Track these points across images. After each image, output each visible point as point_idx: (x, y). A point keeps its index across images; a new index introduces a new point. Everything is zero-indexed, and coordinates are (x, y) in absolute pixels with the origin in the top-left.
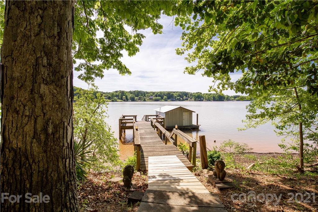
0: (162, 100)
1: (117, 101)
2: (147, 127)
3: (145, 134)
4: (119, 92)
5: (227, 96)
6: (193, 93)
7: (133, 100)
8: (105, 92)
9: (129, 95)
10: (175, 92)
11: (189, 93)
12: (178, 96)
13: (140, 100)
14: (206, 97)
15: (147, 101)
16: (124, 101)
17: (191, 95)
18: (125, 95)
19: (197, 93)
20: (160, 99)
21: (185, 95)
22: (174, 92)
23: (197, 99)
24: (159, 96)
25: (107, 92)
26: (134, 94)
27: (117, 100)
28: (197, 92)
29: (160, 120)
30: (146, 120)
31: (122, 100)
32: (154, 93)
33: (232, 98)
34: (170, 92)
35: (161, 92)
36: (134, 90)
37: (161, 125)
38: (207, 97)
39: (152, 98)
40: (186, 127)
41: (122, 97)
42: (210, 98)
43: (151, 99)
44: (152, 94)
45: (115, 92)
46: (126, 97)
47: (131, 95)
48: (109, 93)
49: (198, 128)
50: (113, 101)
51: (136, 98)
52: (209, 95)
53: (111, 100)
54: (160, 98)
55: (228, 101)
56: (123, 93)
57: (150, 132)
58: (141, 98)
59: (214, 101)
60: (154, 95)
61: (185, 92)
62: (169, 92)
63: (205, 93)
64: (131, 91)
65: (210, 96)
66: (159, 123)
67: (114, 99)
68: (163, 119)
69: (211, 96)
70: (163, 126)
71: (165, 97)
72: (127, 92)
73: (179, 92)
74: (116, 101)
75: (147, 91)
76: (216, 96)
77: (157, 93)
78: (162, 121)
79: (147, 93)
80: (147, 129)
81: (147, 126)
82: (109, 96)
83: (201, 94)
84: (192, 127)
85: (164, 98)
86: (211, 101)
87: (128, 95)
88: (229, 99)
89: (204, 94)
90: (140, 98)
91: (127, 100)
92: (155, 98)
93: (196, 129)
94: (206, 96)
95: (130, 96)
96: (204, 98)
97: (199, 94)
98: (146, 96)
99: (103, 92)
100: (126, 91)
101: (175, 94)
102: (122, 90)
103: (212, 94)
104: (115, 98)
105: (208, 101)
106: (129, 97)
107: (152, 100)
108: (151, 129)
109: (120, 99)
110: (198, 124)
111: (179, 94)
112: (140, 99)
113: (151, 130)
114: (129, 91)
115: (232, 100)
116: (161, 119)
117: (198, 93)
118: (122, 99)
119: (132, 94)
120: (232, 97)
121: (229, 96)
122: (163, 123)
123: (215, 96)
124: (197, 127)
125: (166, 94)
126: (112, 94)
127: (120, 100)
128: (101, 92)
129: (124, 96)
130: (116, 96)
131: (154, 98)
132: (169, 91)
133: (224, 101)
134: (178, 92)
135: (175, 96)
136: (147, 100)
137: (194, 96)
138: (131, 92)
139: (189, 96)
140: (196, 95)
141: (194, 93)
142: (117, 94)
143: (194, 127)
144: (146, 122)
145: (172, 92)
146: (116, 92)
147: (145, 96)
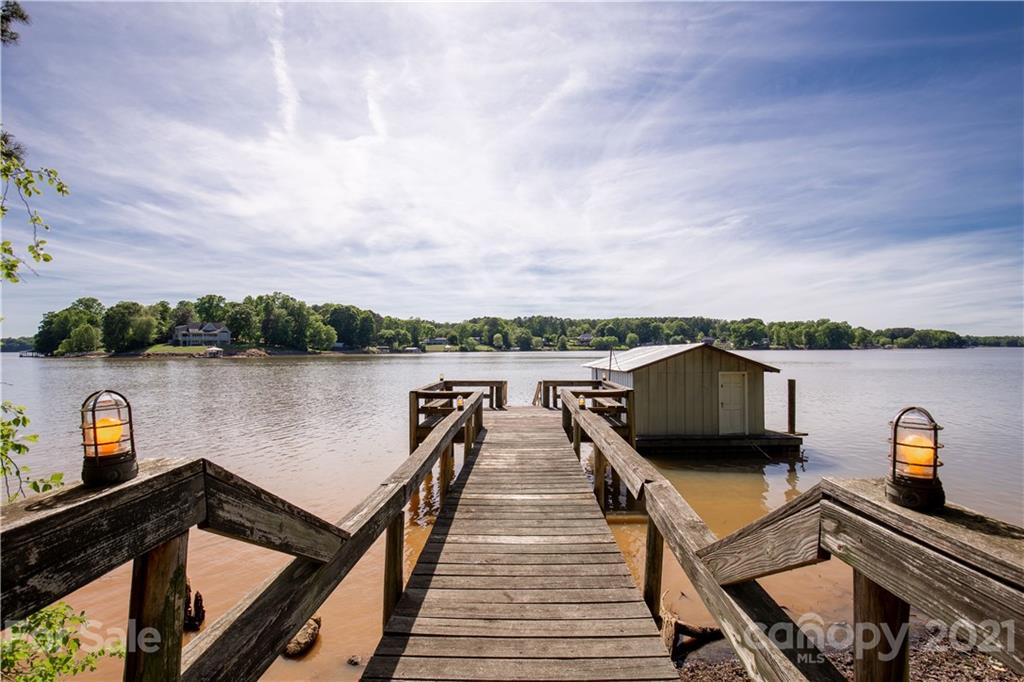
0: (623, 347)
1: (478, 351)
2: (538, 436)
3: (516, 477)
4: (482, 323)
5: (860, 331)
6: (729, 321)
7: (525, 345)
8: (442, 322)
9: (513, 330)
10: (666, 319)
11: (716, 321)
12: (676, 334)
13: (550, 346)
14: (778, 337)
15: (572, 350)
16: (499, 348)
17: (724, 327)
18: (500, 332)
19: (744, 322)
20: (614, 343)
21: (701, 330)
22: (663, 320)
23: (746, 342)
24: (611, 332)
25: (447, 324)
26: (529, 327)
27: (477, 348)
28: (745, 318)
29: (607, 402)
30: (546, 405)
31: (492, 346)
32: (593, 324)
33: (883, 340)
34: (650, 319)
35: (618, 319)
36: (530, 316)
37: (615, 428)
38: (782, 335)
39: (588, 341)
40: (735, 443)
41: (492, 336)
42: (795, 339)
43: (585, 345)
44: (586, 326)
45: (470, 321)
46: (505, 337)
47: (519, 331)
48: (453, 325)
49: (797, 448)
50: (463, 350)
51: (535, 339)
52: (792, 329)
53: (457, 348)
54: (613, 338)
55: (866, 347)
56: (494, 324)
57: (547, 465)
58: (551, 340)
59: (810, 348)
60: (594, 331)
61: (702, 319)
62: (647, 319)
63: (775, 322)
64: (519, 318)
65: (794, 332)
66: (606, 418)
67: (467, 343)
68: (626, 394)
69: (800, 333)
70: (625, 432)
71: (631, 336)
72: (506, 322)
73: (681, 319)
74: (474, 350)
75: (572, 319)
76: (816, 331)
77: (606, 325)
78: (621, 410)
79: (572, 323)
80: (536, 445)
81: (543, 430)
82: (454, 333)
83: (762, 323)
84: (764, 442)
85: (627, 340)
86: (798, 349)
87: (510, 332)
88: (871, 343)
89: (772, 324)
90: (548, 340)
91: (507, 346)
92: (598, 339)
93: (786, 450)
94: (779, 332)
95: (515, 333)
96: (771, 340)
97: (752, 324)
98: (568, 334)
99: (437, 322)
100: (503, 318)
101: (668, 327)
102: (492, 316)
103: (802, 324)
104: (471, 339)
105: (787, 349)
106: (514, 337)
107: (589, 345)
108: (555, 444)
109: (485, 344)
110: (797, 430)
111: (680, 327)
112: (548, 344)
113: (558, 452)
114: (513, 319)
115: (883, 345)
116: (617, 396)
117: (751, 320)
118: (490, 343)
119: (523, 329)
120: (879, 333)
121: (869, 332)
122: (624, 417)
123: (812, 330)
124: (792, 443)
125: (634, 327)
126: (463, 328)
127: (486, 348)
128: (430, 323)
129: (498, 335)
130: (475, 334)
131: (594, 340)
132: (645, 317)
133: (851, 349)
134: (676, 318)
135: (667, 331)
136: (569, 347)
137: (734, 330)
138: (519, 322)
139: (718, 332)
140: (744, 328)
141: (733, 322)
142: (477, 327)
143: (775, 443)
144: (546, 413)
145: (655, 319)
146: (474, 321)
147: (566, 335)
